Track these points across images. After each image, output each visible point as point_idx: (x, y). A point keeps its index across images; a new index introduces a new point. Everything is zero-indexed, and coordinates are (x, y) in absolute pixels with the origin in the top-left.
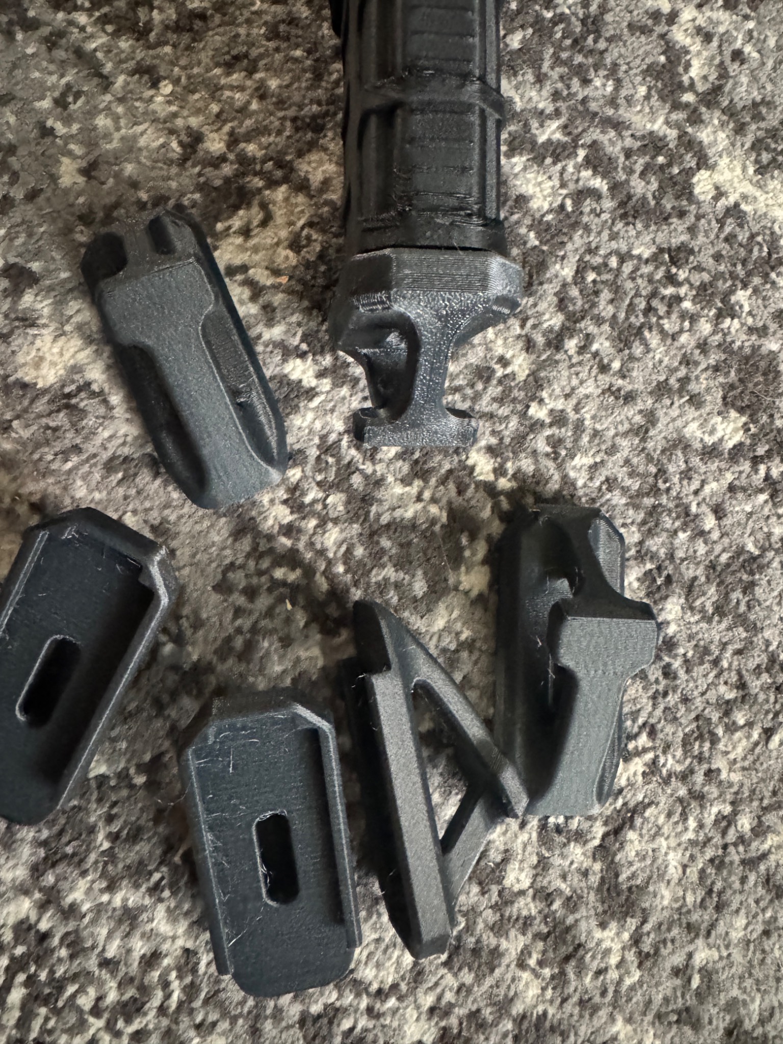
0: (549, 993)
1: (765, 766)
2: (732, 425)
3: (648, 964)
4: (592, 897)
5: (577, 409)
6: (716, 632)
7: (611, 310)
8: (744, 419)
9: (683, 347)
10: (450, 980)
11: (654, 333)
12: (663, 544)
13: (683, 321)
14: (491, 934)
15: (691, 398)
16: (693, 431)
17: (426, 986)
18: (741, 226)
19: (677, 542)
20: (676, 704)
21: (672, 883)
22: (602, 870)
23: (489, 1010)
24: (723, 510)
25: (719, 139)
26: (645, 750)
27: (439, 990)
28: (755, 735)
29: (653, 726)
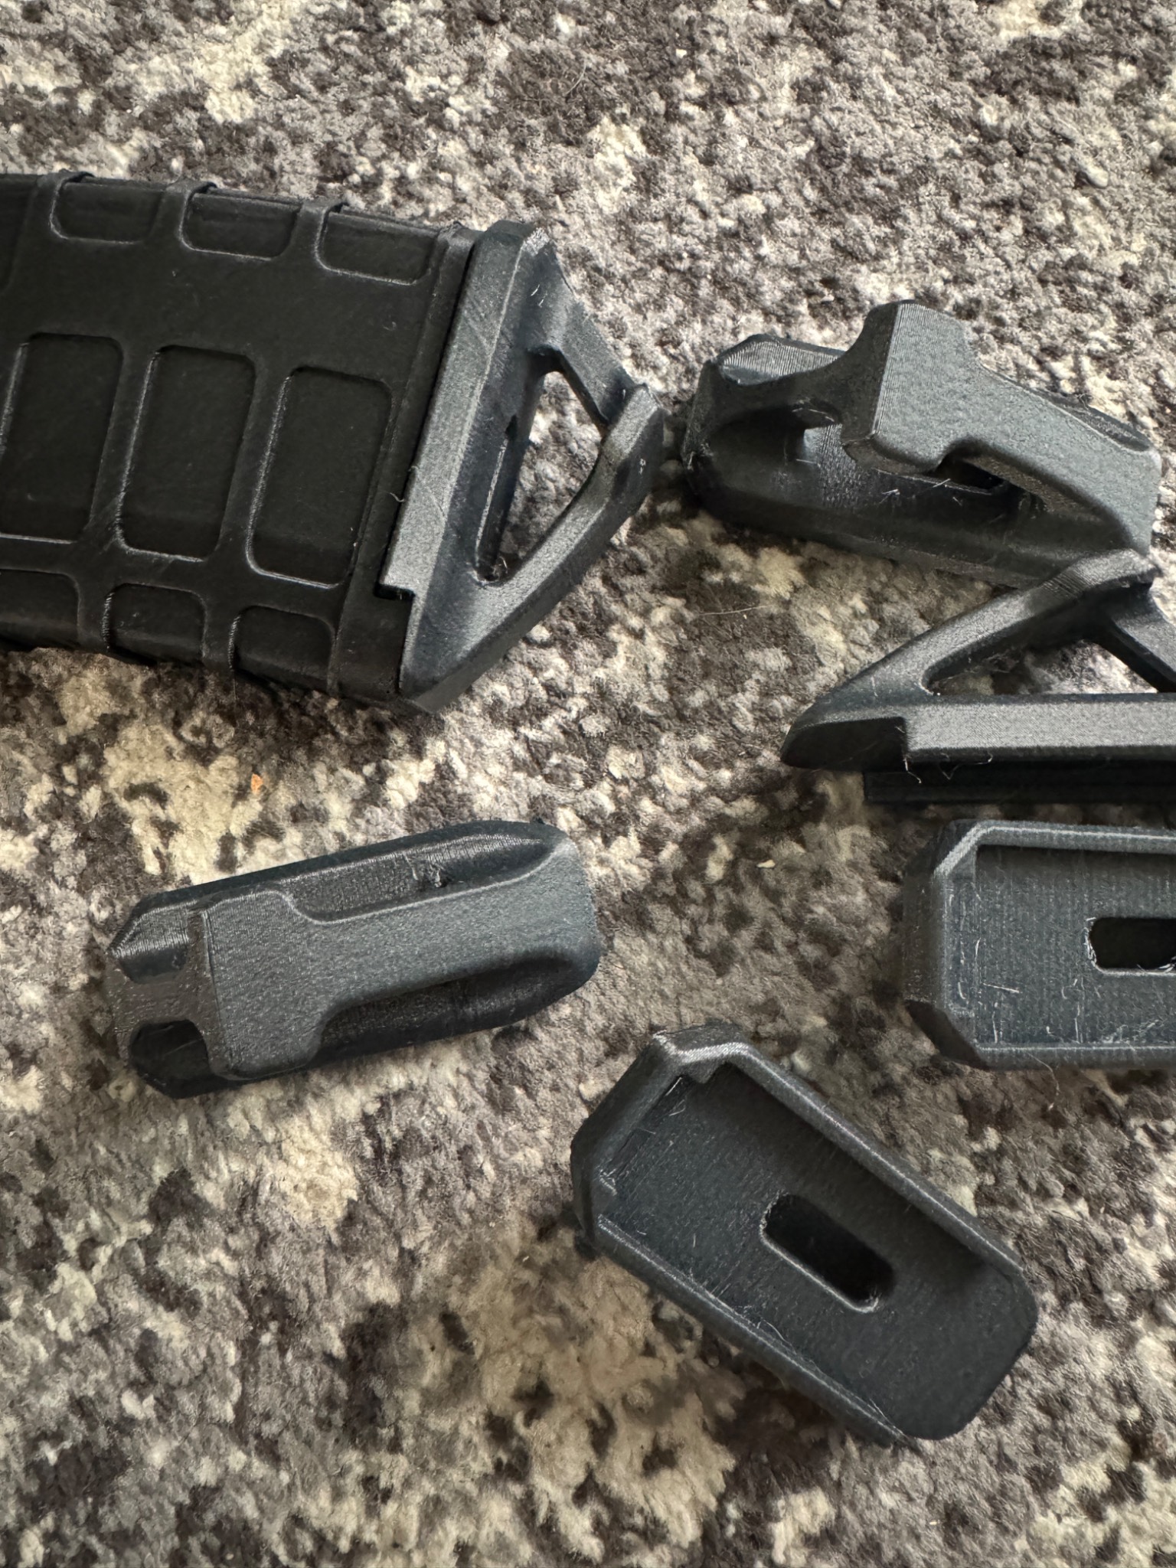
1: (1130, 196)
2: (612, 140)
6: (919, 227)
8: (606, 120)
13: (437, 181)
15: (557, 192)
16: (610, 200)
18: (305, 63)
24: (738, 179)
25: (163, 68)
28: (1083, 201)
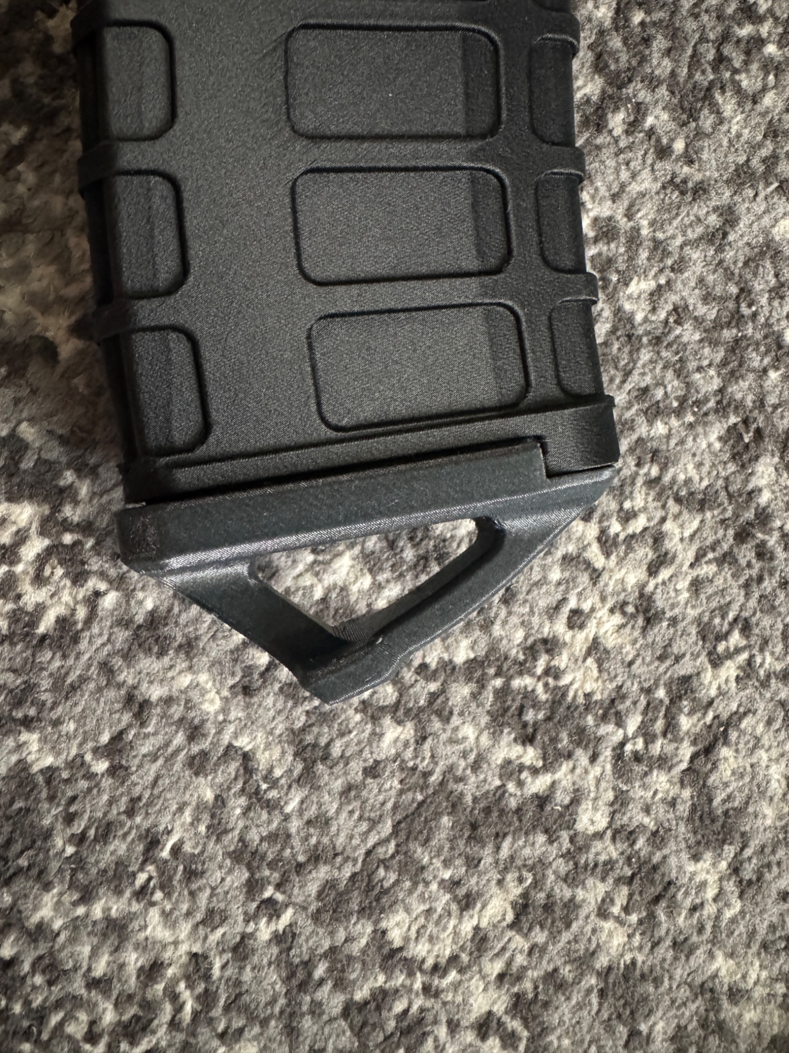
0: (637, 939)
3: (751, 892)
4: (682, 829)
5: (629, 215)
7: (667, 64)
9: (767, 112)
10: (519, 942)
11: (729, 94)
12: (749, 389)
14: (565, 886)
17: (491, 954)
19: (768, 384)
20: (774, 590)
21: (776, 799)
22: (692, 797)
23: (568, 968)
26: (738, 651)
27: (508, 954)
29: (746, 619)
